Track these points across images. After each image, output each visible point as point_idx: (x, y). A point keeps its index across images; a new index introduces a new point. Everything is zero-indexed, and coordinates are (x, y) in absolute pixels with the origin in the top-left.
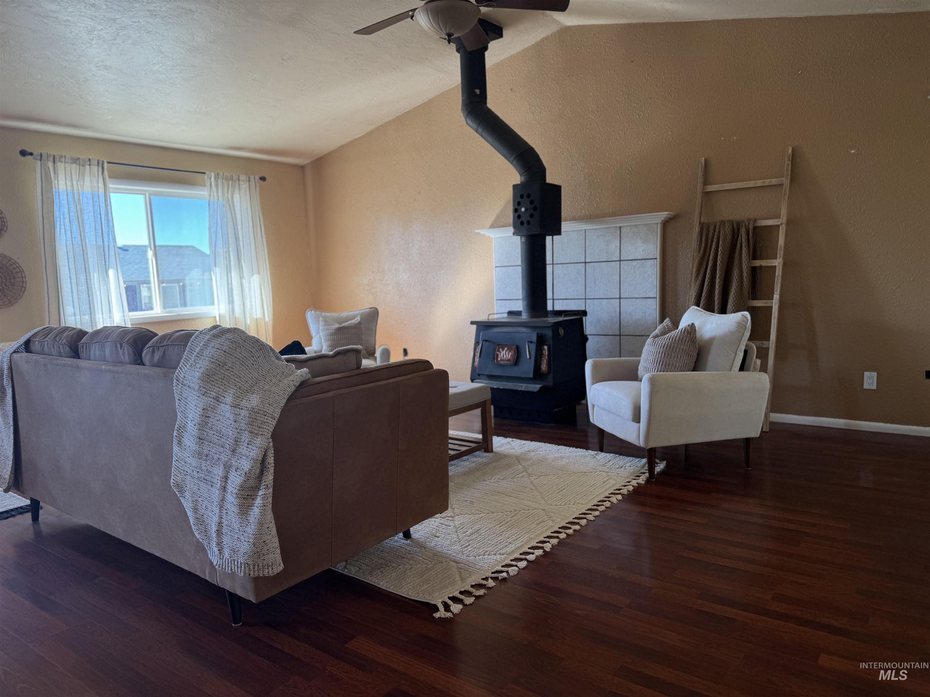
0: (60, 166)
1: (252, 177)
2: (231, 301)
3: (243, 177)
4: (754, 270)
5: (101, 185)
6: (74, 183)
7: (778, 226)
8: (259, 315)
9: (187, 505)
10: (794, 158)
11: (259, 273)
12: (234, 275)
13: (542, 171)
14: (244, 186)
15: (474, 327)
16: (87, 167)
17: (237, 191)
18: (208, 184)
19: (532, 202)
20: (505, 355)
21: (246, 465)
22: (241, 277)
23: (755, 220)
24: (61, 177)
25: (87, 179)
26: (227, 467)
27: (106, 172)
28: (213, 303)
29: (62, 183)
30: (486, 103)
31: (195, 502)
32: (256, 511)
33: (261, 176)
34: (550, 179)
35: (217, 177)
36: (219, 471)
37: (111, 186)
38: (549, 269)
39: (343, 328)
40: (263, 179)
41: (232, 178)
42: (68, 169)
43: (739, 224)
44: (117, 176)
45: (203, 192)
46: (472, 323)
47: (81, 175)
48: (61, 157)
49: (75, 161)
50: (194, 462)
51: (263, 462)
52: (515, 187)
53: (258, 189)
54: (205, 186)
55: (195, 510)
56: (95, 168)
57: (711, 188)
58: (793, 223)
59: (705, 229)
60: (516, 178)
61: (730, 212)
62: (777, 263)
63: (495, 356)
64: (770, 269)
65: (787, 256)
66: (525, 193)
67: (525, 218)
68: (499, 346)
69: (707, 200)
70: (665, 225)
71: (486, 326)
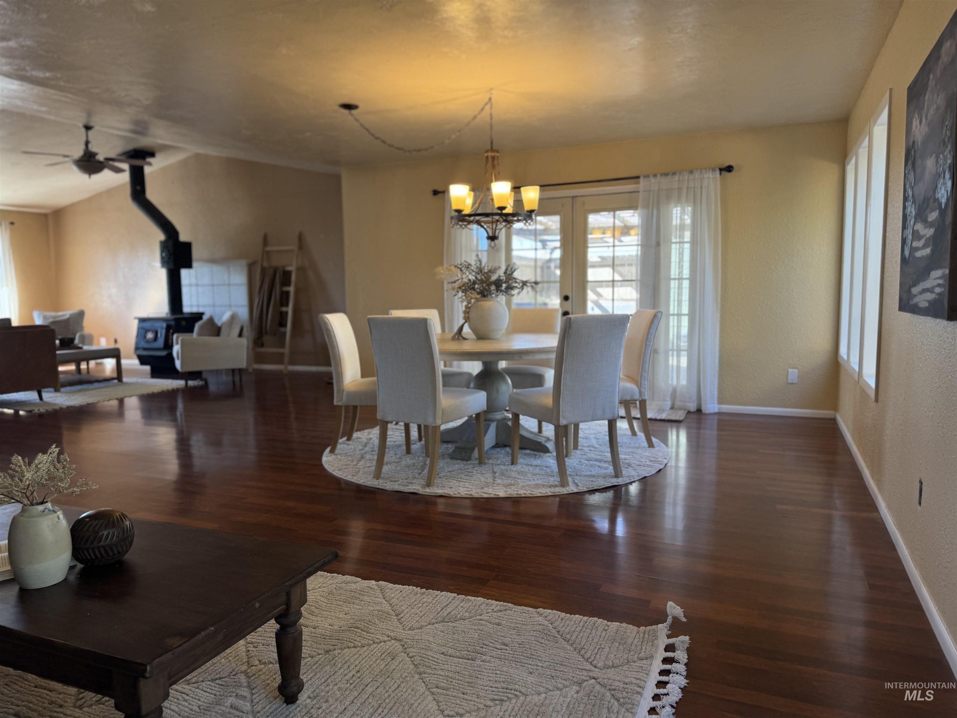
1: (3, 223)
4: (282, 292)
7: (291, 271)
10: (301, 238)
13: (177, 233)
15: (137, 320)
19: (168, 251)
20: (150, 336)
23: (284, 267)
30: (144, 194)
33: (11, 221)
40: (13, 224)
43: (277, 268)
46: (136, 318)
52: (161, 242)
53: (8, 231)
57: (268, 249)
58: (299, 269)
59: (263, 270)
60: (162, 237)
61: (277, 261)
62: (291, 289)
63: (145, 337)
64: (288, 293)
65: (296, 286)
66: (164, 246)
67: (166, 259)
68: (147, 331)
69: (267, 255)
70: (251, 267)
71: (142, 320)
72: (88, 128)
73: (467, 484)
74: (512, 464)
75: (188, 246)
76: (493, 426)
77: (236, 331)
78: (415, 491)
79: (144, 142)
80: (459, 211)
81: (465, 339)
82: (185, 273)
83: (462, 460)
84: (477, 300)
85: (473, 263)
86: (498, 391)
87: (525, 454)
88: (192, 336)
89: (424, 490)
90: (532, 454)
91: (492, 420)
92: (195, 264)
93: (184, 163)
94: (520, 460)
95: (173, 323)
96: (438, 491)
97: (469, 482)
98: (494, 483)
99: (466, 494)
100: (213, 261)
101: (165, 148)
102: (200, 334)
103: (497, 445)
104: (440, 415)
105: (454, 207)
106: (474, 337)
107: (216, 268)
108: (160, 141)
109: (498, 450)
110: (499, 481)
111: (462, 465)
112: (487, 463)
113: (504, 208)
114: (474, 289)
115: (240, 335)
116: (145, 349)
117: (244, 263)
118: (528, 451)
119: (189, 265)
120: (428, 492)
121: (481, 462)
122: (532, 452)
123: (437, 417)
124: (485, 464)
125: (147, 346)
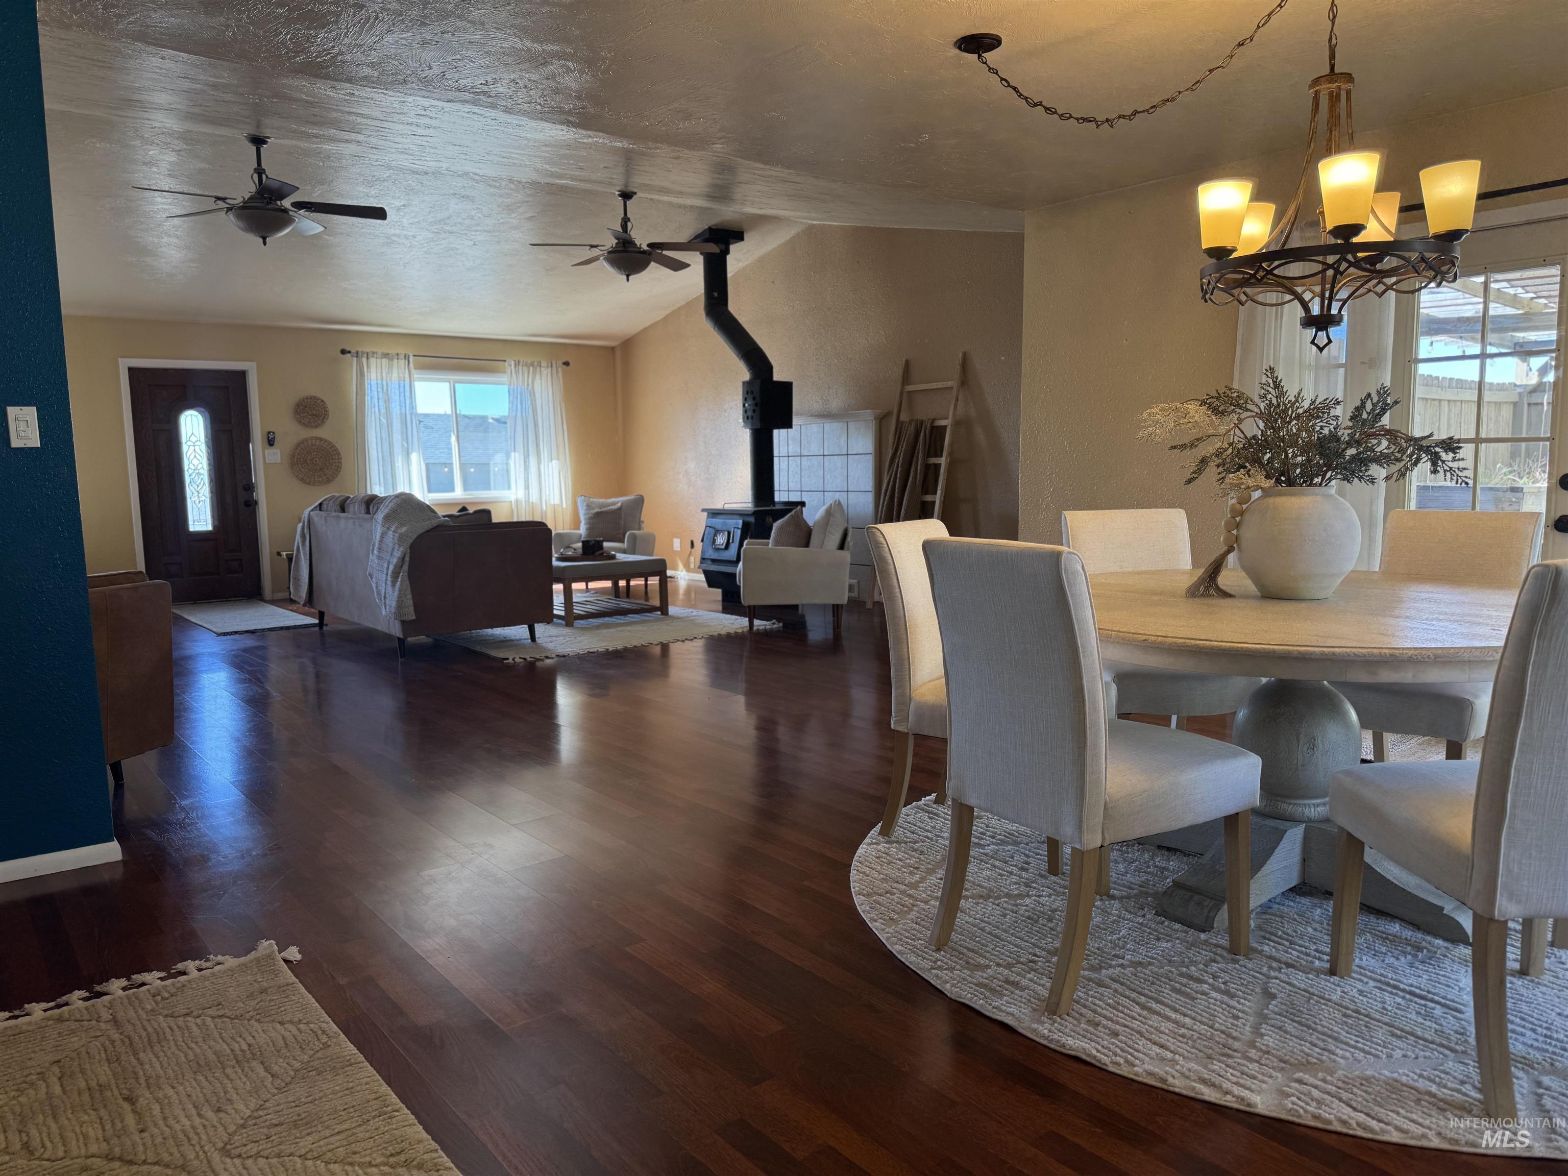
0: (373, 361)
1: (554, 363)
2: (527, 487)
3: (544, 364)
4: (927, 467)
5: (407, 375)
6: (384, 375)
7: (945, 427)
8: (557, 502)
9: (374, 585)
10: (965, 363)
11: (558, 459)
12: (533, 461)
13: (770, 368)
14: (546, 372)
15: (706, 514)
16: (396, 361)
17: (538, 377)
18: (509, 372)
19: (754, 399)
20: (721, 540)
21: (395, 561)
22: (539, 463)
23: (934, 420)
24: (373, 369)
25: (395, 370)
26: (389, 563)
27: (411, 365)
28: (509, 488)
29: (373, 376)
30: (726, 304)
31: (377, 583)
32: (398, 584)
33: (564, 361)
34: (778, 376)
35: (517, 364)
36: (386, 565)
37: (416, 374)
38: (776, 460)
39: (602, 512)
40: (566, 364)
41: (532, 364)
42: (379, 364)
43: (922, 422)
44: (421, 367)
45: (504, 378)
46: (704, 510)
47: (390, 368)
48: (374, 353)
49: (386, 355)
50: (376, 561)
51: (403, 559)
52: (744, 383)
53: (560, 375)
54: (505, 372)
55: (377, 587)
56: (402, 362)
57: (909, 388)
58: (957, 423)
59: (899, 426)
60: (745, 375)
61: (925, 411)
62: (943, 461)
63: (714, 541)
64: (937, 467)
65: (950, 454)
66: (749, 390)
67: (750, 413)
68: (717, 532)
69: (907, 398)
70: (881, 421)
71: (714, 514)
72: (626, 196)
73: (1166, 1026)
74: (1332, 972)
75: (786, 388)
76: (1294, 836)
77: (836, 538)
78: (1009, 1020)
79: (727, 214)
80: (1220, 253)
81: (1226, 595)
82: (779, 435)
83: (1188, 924)
84: (1266, 493)
85: (1254, 392)
86: (1313, 747)
87: (1386, 938)
88: (767, 544)
89: (1035, 1026)
90: (1408, 942)
91: (1295, 820)
92: (796, 421)
93: (791, 244)
94: (1363, 960)
95: (752, 520)
96: (1070, 1042)
97: (1176, 1022)
98: (1252, 1045)
99: (1150, 1074)
100: (826, 416)
101: (760, 221)
102: (777, 543)
103: (1302, 889)
104: (1099, 819)
105: (1207, 243)
106: (1252, 588)
107: (832, 427)
108: (750, 210)
109: (1306, 901)
110: (1270, 1040)
111: (1180, 947)
112: (1255, 950)
113: (1357, 229)
114: (1257, 461)
115: (842, 546)
116: (714, 561)
117: (869, 414)
118: (1395, 928)
119: (788, 424)
120: (1043, 1036)
121: (1237, 949)
122: (1408, 933)
123: (1085, 826)
124: (1250, 953)
125: (715, 556)
